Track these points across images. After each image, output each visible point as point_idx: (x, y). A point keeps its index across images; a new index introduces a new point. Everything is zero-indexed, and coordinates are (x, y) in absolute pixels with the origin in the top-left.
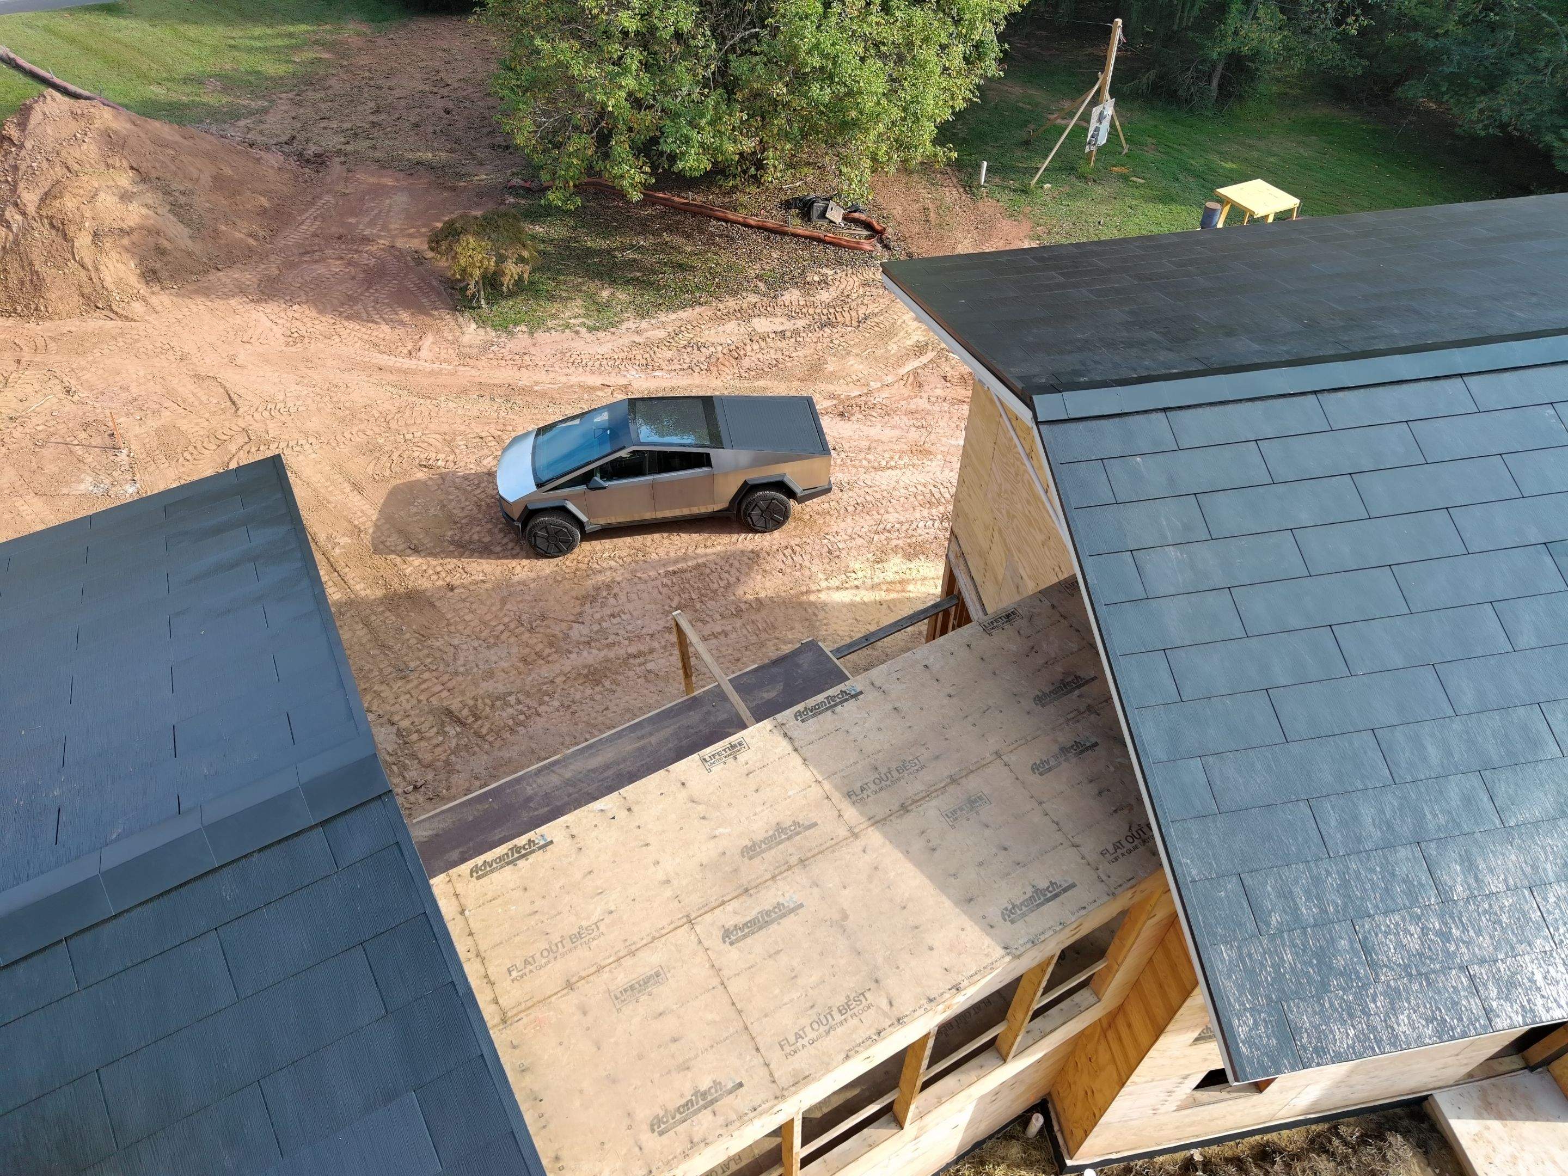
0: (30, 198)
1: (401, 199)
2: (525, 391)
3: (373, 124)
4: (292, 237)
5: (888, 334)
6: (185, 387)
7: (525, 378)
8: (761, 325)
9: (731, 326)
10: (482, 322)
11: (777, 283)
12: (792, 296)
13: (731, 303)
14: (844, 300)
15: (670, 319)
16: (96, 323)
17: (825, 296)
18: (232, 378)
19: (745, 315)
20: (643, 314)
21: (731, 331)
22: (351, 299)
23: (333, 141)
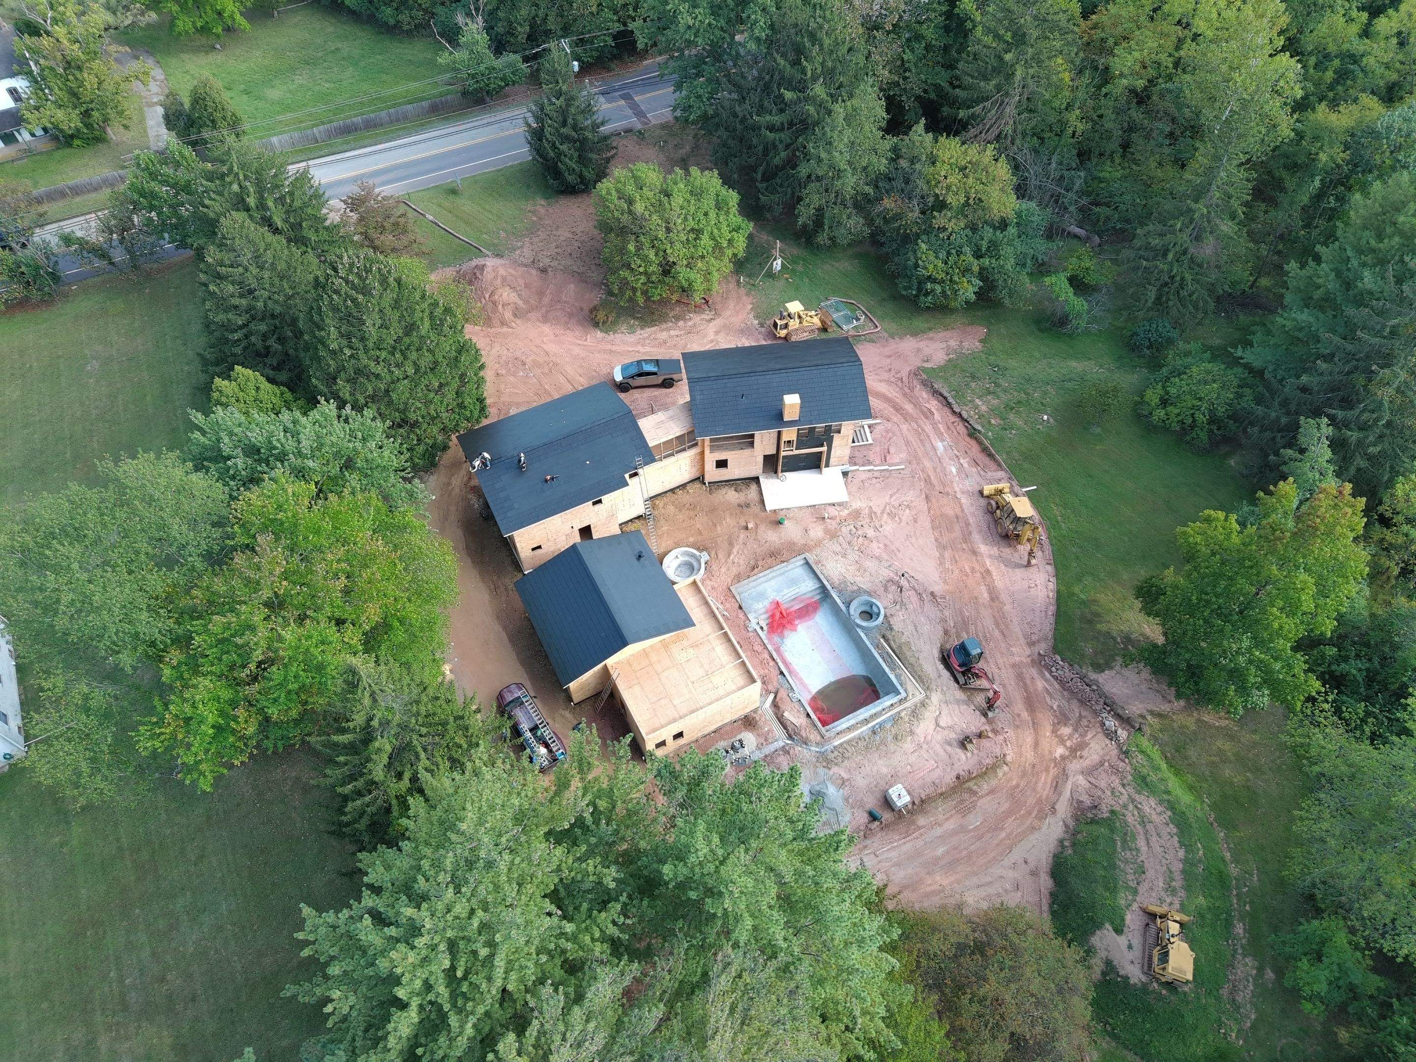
0: (487, 296)
1: (572, 286)
2: (614, 352)
3: (557, 253)
4: (546, 300)
5: (705, 336)
6: (535, 349)
7: (614, 348)
8: (672, 333)
9: (664, 333)
10: (601, 331)
11: (677, 318)
12: (681, 323)
13: (664, 326)
14: (695, 325)
15: (649, 330)
16: (505, 329)
17: (690, 323)
18: (545, 346)
19: (668, 329)
20: (642, 329)
21: (664, 335)
22: (567, 323)
23: (547, 261)
